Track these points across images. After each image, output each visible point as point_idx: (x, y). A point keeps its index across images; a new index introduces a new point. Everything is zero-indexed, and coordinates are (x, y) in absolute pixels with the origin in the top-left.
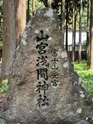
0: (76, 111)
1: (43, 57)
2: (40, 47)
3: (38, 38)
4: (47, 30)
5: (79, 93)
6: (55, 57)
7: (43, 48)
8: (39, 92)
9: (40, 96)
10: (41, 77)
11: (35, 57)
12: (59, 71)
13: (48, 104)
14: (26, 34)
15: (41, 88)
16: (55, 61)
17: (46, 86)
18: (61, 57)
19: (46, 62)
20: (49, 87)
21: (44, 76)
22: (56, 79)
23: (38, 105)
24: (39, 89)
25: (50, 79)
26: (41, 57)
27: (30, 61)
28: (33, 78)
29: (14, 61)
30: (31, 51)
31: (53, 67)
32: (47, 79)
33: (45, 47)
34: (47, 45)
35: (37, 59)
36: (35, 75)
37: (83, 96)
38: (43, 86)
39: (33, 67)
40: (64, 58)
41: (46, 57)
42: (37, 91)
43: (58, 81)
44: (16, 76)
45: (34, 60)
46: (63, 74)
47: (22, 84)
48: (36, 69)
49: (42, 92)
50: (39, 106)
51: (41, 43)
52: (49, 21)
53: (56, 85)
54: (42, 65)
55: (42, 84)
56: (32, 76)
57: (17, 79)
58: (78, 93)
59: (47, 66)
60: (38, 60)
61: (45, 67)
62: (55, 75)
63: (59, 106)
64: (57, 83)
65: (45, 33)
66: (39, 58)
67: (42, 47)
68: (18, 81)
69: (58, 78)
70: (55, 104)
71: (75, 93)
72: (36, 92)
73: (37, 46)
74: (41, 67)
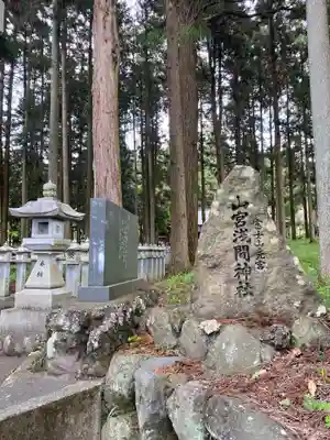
0: (292, 303)
1: (241, 230)
2: (237, 218)
3: (233, 205)
4: (246, 194)
6: (259, 230)
8: (239, 277)
9: (240, 283)
10: (240, 257)
11: (230, 231)
12: (266, 248)
13: (251, 294)
15: (241, 271)
16: (258, 235)
17: (248, 270)
18: (267, 230)
19: (246, 237)
20: (253, 271)
21: (245, 255)
22: (261, 259)
23: (238, 295)
24: (238, 273)
25: (253, 260)
26: (239, 230)
27: (224, 236)
28: (229, 258)
30: (225, 223)
31: (257, 244)
32: (248, 260)
33: (244, 217)
34: (246, 214)
35: (234, 233)
36: (231, 255)
37: (301, 282)
38: (243, 269)
39: (228, 243)
40: (272, 232)
41: (246, 230)
42: (236, 276)
43: (264, 263)
45: (229, 235)
47: (215, 266)
48: (232, 246)
49: (243, 277)
50: (240, 296)
51: (238, 212)
53: (262, 268)
54: (241, 241)
55: (243, 266)
57: (207, 260)
58: (294, 278)
59: (247, 241)
60: (235, 235)
61: (245, 243)
62: (260, 254)
63: (268, 297)
64: (263, 265)
65: (242, 199)
66: (236, 232)
67: (240, 217)
68: (209, 263)
69: (264, 258)
70: (262, 294)
72: (234, 278)
73: (233, 217)
74: (240, 243)
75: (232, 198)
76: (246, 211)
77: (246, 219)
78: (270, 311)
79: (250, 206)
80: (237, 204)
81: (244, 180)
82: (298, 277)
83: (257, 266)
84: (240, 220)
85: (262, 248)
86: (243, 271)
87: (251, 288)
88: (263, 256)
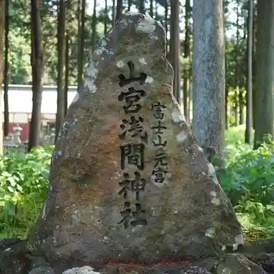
0: (204, 233)
1: (133, 118)
2: (127, 99)
3: (122, 77)
4: (143, 61)
6: (159, 120)
7: (133, 99)
8: (125, 195)
9: (127, 204)
10: (129, 162)
11: (114, 120)
13: (145, 222)
14: (97, 68)
15: (129, 185)
16: (159, 127)
17: (141, 183)
18: (172, 120)
19: (141, 130)
20: (147, 185)
21: (136, 160)
22: (161, 167)
23: (122, 224)
24: (124, 189)
25: (149, 168)
26: (128, 118)
29: (69, 128)
30: (108, 106)
31: (157, 142)
32: (142, 167)
33: (139, 98)
34: (143, 93)
35: (121, 123)
37: (216, 201)
38: (133, 182)
39: (112, 139)
40: (179, 123)
41: (141, 119)
42: (120, 193)
43: (166, 172)
48: (118, 145)
49: (132, 196)
50: (126, 226)
51: (130, 89)
52: (146, 42)
53: (163, 180)
54: (133, 136)
55: (132, 178)
57: (74, 168)
58: (208, 195)
59: (142, 137)
60: (122, 127)
61: (139, 141)
62: (160, 158)
64: (164, 175)
65: (137, 68)
66: (124, 121)
67: (132, 97)
68: (77, 172)
69: (166, 164)
72: (119, 196)
73: (120, 98)
74: (130, 139)
75: (121, 64)
76: (141, 88)
77: (142, 100)
78: (171, 246)
79: (149, 80)
82: (214, 194)
83: (154, 177)
84: (132, 102)
85: (164, 148)
86: (132, 185)
87: (144, 211)
88: (164, 162)
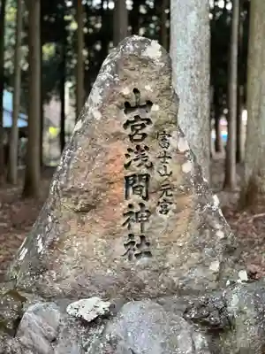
0: (208, 266)
1: (138, 147)
2: (133, 128)
3: (127, 104)
4: (148, 87)
5: (212, 228)
6: (165, 149)
7: (139, 127)
8: (129, 226)
9: (131, 236)
10: (134, 193)
11: (122, 147)
12: (175, 180)
13: (148, 254)
14: (100, 95)
15: (133, 217)
16: (164, 157)
17: (145, 214)
18: (177, 150)
19: (146, 160)
20: (152, 216)
21: (141, 191)
22: (166, 198)
23: (127, 256)
24: (128, 220)
25: (154, 199)
26: (134, 148)
27: (110, 157)
28: (115, 195)
29: (72, 156)
30: (113, 134)
31: (163, 172)
32: (146, 198)
33: (145, 127)
35: (127, 152)
37: (220, 234)
38: (137, 213)
39: (118, 171)
40: (184, 153)
41: (146, 148)
42: (124, 224)
43: (171, 203)
44: (75, 192)
45: (119, 156)
46: (182, 187)
47: (89, 208)
48: (123, 175)
49: (136, 227)
50: (130, 258)
51: (135, 117)
52: (152, 68)
53: (167, 211)
54: (139, 166)
55: (138, 208)
56: (114, 191)
57: (77, 198)
59: (147, 167)
60: (127, 156)
61: (144, 171)
62: (165, 188)
63: (173, 257)
64: (169, 206)
65: (143, 95)
66: (130, 150)
67: (137, 125)
68: (80, 202)
69: (171, 195)
70: (164, 254)
71: (205, 228)
72: (122, 228)
73: (126, 126)
74: (137, 168)
75: (126, 91)
76: (148, 116)
77: (148, 129)
78: (175, 279)
79: (155, 108)
80: (133, 102)
81: (147, 62)
82: (218, 226)
83: (159, 209)
84: (138, 130)
85: (170, 179)
86: (137, 217)
87: (148, 244)
88: (170, 192)
